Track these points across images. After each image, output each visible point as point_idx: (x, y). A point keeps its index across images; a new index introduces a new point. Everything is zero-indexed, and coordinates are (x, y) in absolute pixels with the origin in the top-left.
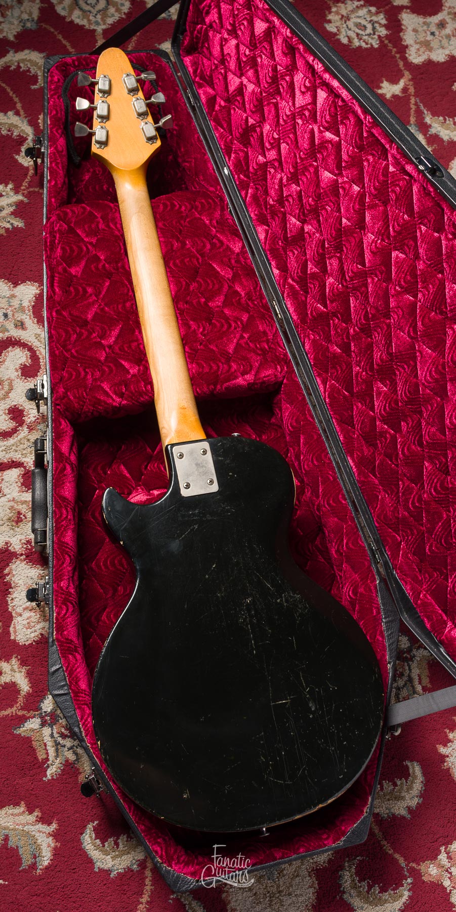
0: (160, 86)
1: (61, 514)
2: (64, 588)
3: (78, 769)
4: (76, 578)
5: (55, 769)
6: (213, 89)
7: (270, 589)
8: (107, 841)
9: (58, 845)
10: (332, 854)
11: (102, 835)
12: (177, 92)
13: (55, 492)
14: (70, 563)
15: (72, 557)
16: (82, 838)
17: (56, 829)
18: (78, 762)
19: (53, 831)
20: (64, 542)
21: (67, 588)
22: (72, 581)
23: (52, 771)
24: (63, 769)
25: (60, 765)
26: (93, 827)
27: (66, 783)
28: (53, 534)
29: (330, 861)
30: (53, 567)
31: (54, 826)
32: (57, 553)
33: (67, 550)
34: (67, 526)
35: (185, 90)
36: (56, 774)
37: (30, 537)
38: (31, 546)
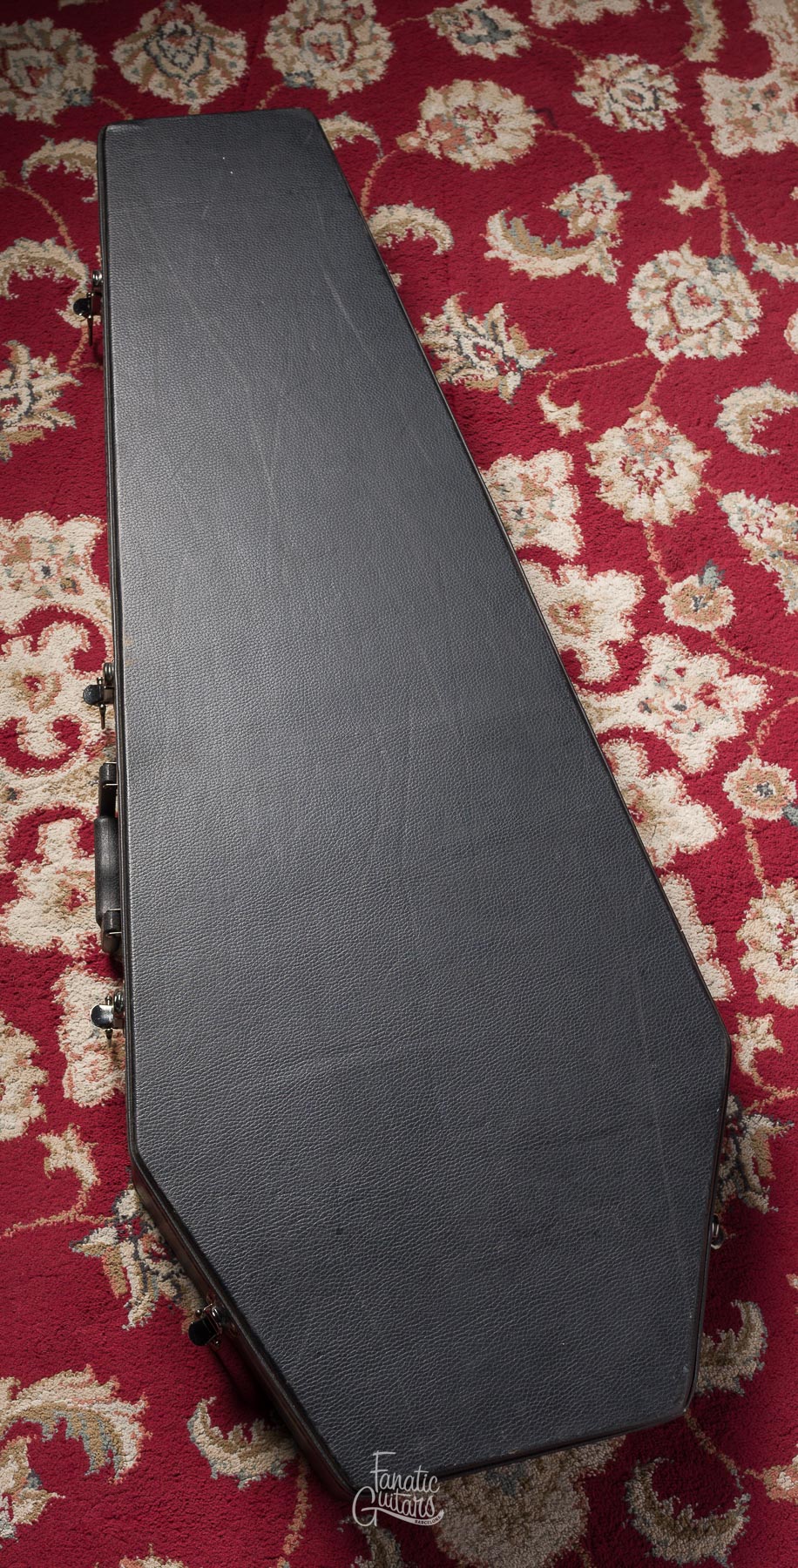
3: (181, 1312)
5: (142, 1311)
8: (231, 1429)
9: (150, 1435)
10: (613, 1453)
11: (223, 1419)
16: (188, 1424)
17: (145, 1410)
18: (181, 1299)
19: (141, 1413)
23: (137, 1314)
24: (156, 1311)
25: (150, 1305)
26: (208, 1406)
27: (160, 1335)
29: (609, 1464)
31: (142, 1404)
36: (143, 1319)
37: (94, 931)
38: (96, 945)
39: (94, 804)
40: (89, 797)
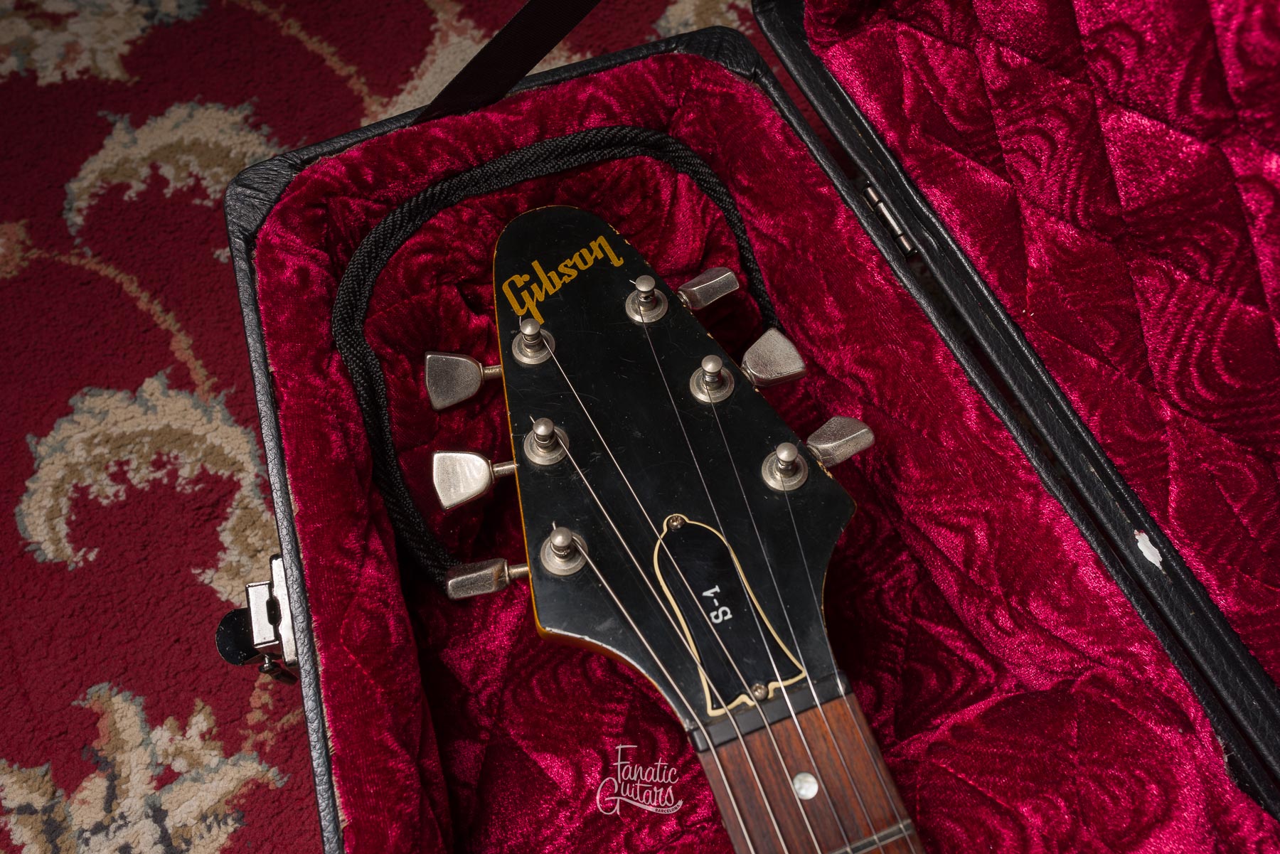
0: (744, 191)
6: (999, 169)
12: (831, 205)
35: (859, 190)
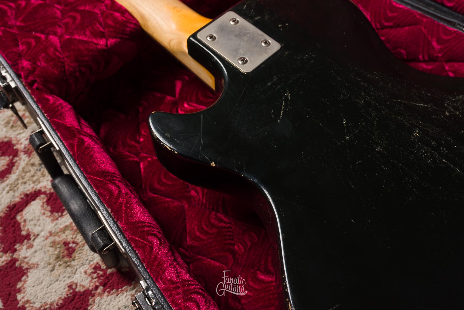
1: (111, 192)
2: (175, 279)
4: (180, 260)
7: (428, 108)
13: (87, 173)
14: (161, 244)
15: (159, 235)
20: (136, 223)
21: (178, 277)
22: (179, 265)
28: (115, 222)
30: (141, 263)
32: (135, 241)
33: (146, 229)
34: (127, 202)
37: (95, 261)
38: (102, 270)
39: (48, 180)
40: (42, 178)
